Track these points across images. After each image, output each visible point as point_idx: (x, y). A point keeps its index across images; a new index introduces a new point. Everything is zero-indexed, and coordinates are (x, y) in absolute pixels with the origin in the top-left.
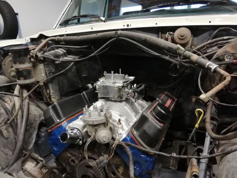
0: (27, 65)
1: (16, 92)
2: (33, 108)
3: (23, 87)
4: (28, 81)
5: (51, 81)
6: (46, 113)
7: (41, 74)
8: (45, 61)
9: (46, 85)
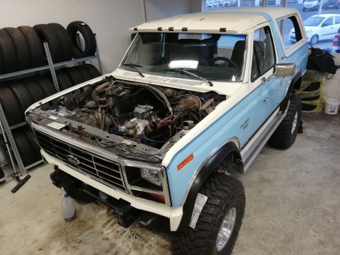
0: (104, 99)
1: (99, 110)
2: (107, 118)
3: (102, 108)
4: (105, 106)
5: (116, 105)
6: (112, 121)
7: (111, 102)
8: (112, 96)
9: (113, 107)
